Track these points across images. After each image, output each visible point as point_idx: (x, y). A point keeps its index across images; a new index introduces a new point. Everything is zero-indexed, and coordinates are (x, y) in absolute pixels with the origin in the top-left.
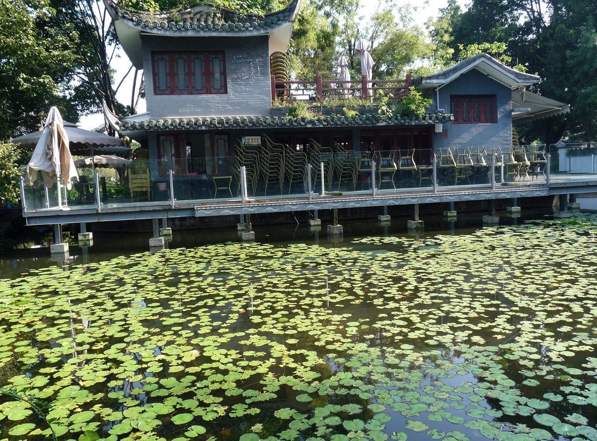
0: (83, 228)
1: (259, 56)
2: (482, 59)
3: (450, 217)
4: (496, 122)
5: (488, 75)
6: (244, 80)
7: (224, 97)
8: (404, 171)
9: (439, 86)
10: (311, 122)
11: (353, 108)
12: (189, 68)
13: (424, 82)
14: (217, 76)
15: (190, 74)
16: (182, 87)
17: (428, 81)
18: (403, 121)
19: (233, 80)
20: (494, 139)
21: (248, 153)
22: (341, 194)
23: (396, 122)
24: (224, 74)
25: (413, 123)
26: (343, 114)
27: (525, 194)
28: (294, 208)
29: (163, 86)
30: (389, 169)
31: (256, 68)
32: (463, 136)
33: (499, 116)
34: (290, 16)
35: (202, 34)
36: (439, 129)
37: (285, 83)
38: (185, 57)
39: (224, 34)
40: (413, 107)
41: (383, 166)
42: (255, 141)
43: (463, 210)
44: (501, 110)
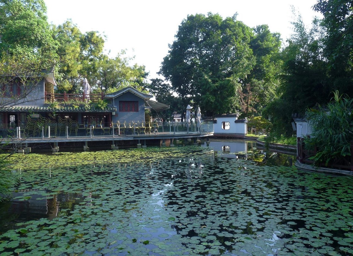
2: (130, 88)
3: (113, 147)
4: (138, 112)
5: (135, 94)
6: (33, 93)
8: (97, 129)
9: (114, 97)
10: (58, 110)
11: (77, 105)
13: (105, 96)
17: (107, 96)
18: (96, 111)
20: (137, 118)
21: (32, 121)
22: (55, 137)
23: (93, 111)
25: (100, 111)
26: (73, 107)
27: (125, 139)
28: (36, 142)
32: (124, 116)
33: (139, 109)
36: (114, 113)
37: (51, 94)
40: (100, 106)
42: (37, 116)
43: (123, 145)
44: (140, 107)
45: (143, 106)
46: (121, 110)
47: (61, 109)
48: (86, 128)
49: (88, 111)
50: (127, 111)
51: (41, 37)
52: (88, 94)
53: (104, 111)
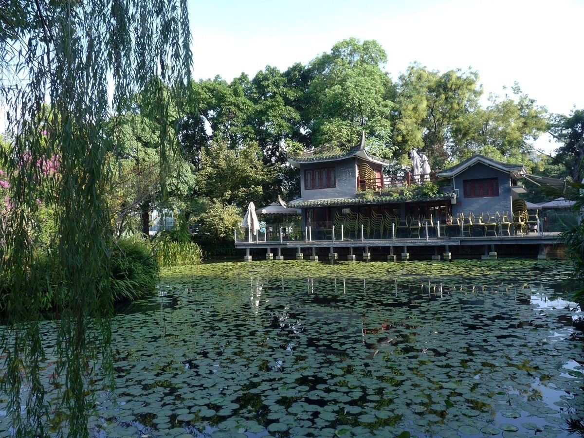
0: (269, 251)
1: (351, 168)
4: (498, 195)
6: (343, 180)
7: (334, 189)
9: (454, 175)
11: (397, 192)
12: (321, 176)
14: (333, 179)
15: (321, 179)
16: (317, 185)
17: (440, 174)
19: (338, 180)
24: (335, 177)
25: (427, 200)
26: (391, 195)
29: (309, 185)
30: (415, 227)
31: (349, 174)
32: (473, 205)
33: (500, 191)
34: (360, 148)
35: (320, 161)
36: (454, 202)
37: (366, 180)
38: (319, 171)
39: (330, 160)
40: (426, 191)
41: (412, 225)
44: (502, 187)
45: (506, 185)
46: (466, 195)
47: (374, 201)
48: (409, 227)
49: (410, 201)
50: (478, 196)
51: (359, 102)
52: (417, 174)
53: (434, 199)
